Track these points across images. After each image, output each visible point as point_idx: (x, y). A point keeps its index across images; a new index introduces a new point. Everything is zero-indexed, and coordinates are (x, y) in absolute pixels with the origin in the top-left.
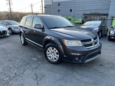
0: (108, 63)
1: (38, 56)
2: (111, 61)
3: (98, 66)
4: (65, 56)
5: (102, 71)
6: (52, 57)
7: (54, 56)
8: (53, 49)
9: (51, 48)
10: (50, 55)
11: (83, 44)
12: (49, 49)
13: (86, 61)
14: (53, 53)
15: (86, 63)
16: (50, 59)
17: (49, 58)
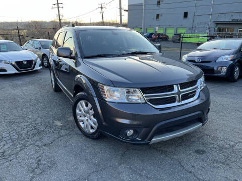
0: (222, 148)
1: (68, 118)
2: (232, 144)
3: (190, 154)
4: (104, 123)
5: (193, 167)
6: (86, 122)
7: (89, 120)
8: (87, 105)
9: (83, 102)
10: (82, 118)
11: (146, 97)
12: (79, 104)
13: (155, 140)
14: (88, 115)
15: (154, 144)
16: (82, 126)
17: (81, 123)
